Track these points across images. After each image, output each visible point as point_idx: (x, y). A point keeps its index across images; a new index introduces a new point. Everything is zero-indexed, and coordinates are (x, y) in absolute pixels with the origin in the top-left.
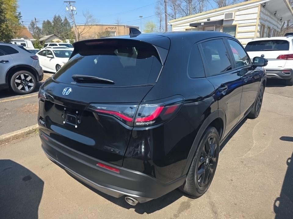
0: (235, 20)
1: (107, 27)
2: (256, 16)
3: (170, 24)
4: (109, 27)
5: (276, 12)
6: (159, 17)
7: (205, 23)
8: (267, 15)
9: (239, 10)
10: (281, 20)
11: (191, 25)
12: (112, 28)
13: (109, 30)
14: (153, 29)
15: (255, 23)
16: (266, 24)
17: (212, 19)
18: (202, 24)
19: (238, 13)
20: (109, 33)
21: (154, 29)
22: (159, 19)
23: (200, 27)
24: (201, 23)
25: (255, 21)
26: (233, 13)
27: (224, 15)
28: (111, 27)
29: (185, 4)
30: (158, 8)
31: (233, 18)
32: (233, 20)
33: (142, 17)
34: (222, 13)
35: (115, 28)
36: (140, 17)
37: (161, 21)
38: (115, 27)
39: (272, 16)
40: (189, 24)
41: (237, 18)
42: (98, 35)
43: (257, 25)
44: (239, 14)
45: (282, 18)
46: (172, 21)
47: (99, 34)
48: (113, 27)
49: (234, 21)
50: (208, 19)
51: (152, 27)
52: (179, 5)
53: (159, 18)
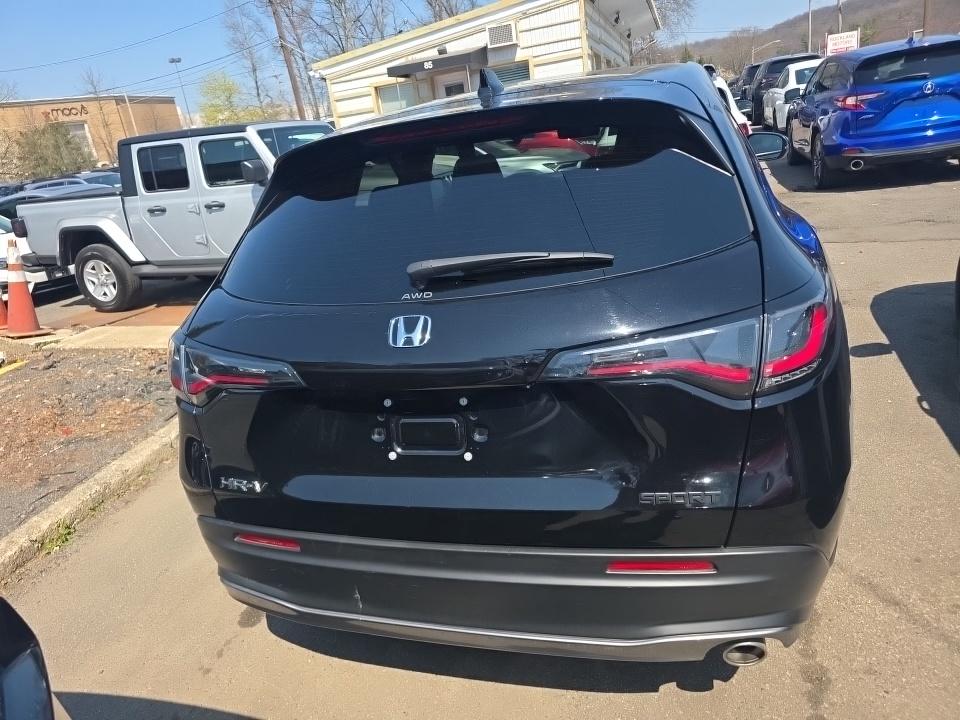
0: (522, 45)
1: (48, 108)
2: (576, 29)
3: (317, 76)
4: (55, 107)
5: (618, 13)
6: (246, 58)
7: (435, 62)
8: (600, 26)
9: (526, 15)
10: (629, 36)
11: (392, 72)
12: (67, 112)
13: (62, 118)
14: (233, 99)
15: (580, 50)
16: (602, 50)
17: (453, 49)
18: (428, 65)
19: (524, 24)
20: (63, 130)
21: (235, 99)
22: (248, 63)
23: (420, 75)
24: (422, 64)
25: (577, 43)
26: (512, 23)
27: (487, 34)
28: (62, 106)
29: (325, 7)
30: (235, 27)
31: (514, 42)
32: (515, 46)
33: (179, 61)
34: (478, 28)
35: (79, 108)
36: (173, 61)
37: (255, 70)
38: (78, 105)
39: (608, 27)
40: (384, 69)
41: (523, 40)
42: (18, 143)
43: (586, 58)
44: (528, 27)
45: (629, 30)
46: (321, 64)
47: (22, 140)
48: (70, 106)
49: (518, 49)
50: (441, 48)
51: (230, 93)
52: (306, 13)
53: (244, 61)
